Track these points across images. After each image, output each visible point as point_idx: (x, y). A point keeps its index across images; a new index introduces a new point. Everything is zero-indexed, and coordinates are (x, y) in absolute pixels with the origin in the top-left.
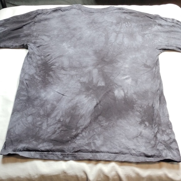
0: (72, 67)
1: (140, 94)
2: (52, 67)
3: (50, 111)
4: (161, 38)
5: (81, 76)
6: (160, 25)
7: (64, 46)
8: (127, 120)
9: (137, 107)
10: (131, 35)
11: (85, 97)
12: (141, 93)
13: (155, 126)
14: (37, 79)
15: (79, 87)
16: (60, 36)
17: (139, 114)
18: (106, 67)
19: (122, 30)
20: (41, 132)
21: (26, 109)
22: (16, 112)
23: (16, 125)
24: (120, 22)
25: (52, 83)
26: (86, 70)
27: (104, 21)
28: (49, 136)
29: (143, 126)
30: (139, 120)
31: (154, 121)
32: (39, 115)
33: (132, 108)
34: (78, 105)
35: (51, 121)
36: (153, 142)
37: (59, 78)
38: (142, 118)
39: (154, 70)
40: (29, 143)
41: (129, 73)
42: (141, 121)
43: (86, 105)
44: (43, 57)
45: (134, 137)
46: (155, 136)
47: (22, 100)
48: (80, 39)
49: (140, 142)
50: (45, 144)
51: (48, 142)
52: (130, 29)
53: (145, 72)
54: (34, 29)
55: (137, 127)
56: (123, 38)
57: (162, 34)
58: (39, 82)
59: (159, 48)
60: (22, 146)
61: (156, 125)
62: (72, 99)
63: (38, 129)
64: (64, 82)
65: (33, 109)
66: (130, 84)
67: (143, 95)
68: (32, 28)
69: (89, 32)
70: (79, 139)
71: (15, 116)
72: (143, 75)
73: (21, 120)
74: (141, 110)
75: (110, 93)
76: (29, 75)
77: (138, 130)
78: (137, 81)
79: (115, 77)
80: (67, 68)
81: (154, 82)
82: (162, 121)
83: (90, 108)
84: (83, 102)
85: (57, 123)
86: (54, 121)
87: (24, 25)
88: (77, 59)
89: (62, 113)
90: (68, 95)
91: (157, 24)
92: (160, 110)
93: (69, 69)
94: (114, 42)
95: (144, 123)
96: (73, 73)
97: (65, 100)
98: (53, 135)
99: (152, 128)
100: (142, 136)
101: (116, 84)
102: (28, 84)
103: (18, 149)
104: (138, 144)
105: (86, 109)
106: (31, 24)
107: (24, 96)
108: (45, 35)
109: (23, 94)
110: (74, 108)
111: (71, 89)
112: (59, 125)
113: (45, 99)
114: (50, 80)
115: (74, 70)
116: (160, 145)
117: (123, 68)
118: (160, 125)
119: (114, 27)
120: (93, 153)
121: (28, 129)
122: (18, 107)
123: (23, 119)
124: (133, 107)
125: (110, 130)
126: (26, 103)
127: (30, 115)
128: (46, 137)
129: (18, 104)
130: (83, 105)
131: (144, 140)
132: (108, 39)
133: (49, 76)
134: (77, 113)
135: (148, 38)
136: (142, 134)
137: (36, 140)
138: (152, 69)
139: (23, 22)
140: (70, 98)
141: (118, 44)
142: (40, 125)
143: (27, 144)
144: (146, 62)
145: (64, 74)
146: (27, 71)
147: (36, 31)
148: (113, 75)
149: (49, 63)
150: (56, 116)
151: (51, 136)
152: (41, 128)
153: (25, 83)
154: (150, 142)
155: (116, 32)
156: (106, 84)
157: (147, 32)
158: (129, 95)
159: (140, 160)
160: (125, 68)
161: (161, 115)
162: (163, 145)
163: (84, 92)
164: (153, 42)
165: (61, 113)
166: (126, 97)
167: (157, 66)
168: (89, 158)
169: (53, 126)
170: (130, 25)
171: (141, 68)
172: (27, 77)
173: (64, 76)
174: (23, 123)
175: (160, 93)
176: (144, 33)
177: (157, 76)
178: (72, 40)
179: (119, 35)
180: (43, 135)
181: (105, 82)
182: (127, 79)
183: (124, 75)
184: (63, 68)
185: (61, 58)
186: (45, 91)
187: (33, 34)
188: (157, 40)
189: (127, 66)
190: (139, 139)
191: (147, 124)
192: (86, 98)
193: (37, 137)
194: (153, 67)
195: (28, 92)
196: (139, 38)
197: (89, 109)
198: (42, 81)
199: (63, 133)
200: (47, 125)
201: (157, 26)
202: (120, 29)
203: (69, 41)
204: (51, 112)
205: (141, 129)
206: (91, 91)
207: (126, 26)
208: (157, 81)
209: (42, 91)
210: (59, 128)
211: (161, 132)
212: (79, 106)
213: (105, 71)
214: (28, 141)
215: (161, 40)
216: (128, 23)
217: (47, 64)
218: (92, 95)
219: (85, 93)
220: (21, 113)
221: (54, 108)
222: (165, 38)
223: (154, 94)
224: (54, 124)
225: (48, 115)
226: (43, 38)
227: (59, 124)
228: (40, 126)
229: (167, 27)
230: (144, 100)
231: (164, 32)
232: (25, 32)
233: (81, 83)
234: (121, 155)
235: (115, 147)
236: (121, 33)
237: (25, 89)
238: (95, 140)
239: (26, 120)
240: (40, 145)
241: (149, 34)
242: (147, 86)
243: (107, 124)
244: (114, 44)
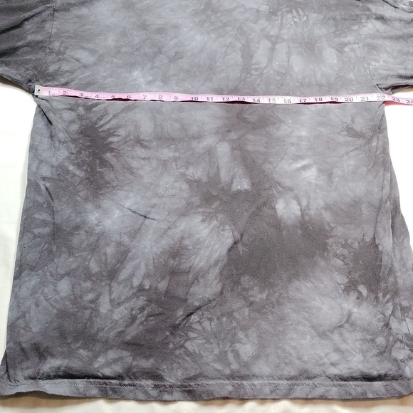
0: (164, 139)
1: (342, 210)
2: (111, 139)
3: (114, 261)
4: (384, 56)
5: (188, 164)
6: (381, 18)
7: (135, 80)
8: (314, 281)
9: (334, 246)
10: (310, 47)
11: (203, 221)
12: (343, 207)
13: (384, 296)
14: (74, 175)
15: (185, 195)
16: (124, 50)
17: (341, 263)
18: (250, 137)
19: (284, 31)
20: (98, 323)
21: (53, 260)
22: (26, 272)
23: (30, 307)
24: (278, 11)
25: (115, 184)
26: (200, 146)
27: (236, 8)
28: (119, 332)
29: (353, 296)
30: (342, 280)
31: (383, 285)
32: (89, 276)
33: (324, 248)
34: (187, 242)
35: (119, 291)
36: (381, 340)
37: (130, 170)
38: (350, 274)
39: (374, 144)
40: (70, 354)
41: (309, 152)
42: (349, 282)
43: (207, 242)
44: (81, 111)
45: (335, 328)
46: (387, 325)
47: (39, 237)
48: (178, 59)
49: (349, 341)
50: (112, 355)
51: (118, 347)
52: (305, 30)
53: (351, 148)
54: (54, 31)
55: (339, 301)
56: (289, 54)
57: (388, 43)
58: (81, 183)
59: (384, 86)
60: (51, 364)
61: (388, 296)
62: (169, 228)
63: (87, 313)
64: (146, 180)
65: (71, 259)
66: (313, 181)
67: (349, 212)
68: (48, 26)
69: (198, 37)
70: (194, 338)
71: (25, 282)
72: (345, 157)
73: (42, 293)
74: (346, 252)
75: (265, 209)
76: (52, 166)
77: (342, 308)
78: (331, 174)
79: (275, 165)
80: (150, 141)
81: (375, 178)
82: (400, 281)
83: (216, 251)
84: (197, 236)
85: (135, 295)
86: (127, 289)
87: (27, 19)
88: (173, 116)
89: (147, 265)
90: (157, 217)
91: (374, 16)
92: (394, 252)
93: (155, 143)
94: (266, 67)
95: (356, 289)
96: (167, 153)
97: (151, 231)
98: (129, 330)
99: (378, 302)
100: (353, 324)
101: (279, 184)
102: (50, 190)
103: (41, 372)
104: (343, 346)
105: (207, 254)
106: (43, 14)
107: (44, 223)
108: (83, 48)
109: (41, 218)
110: (177, 252)
111: (164, 200)
112: (141, 301)
113: (98, 230)
114: (109, 176)
115: (168, 147)
116: (399, 348)
117: (293, 140)
118: (396, 293)
119: (263, 22)
120: (234, 379)
121: (63, 314)
122: (32, 256)
123: (46, 290)
124: (326, 244)
125: (272, 313)
126: (50, 243)
127: (63, 277)
128: (112, 334)
129: (30, 247)
130: (199, 242)
131: (359, 335)
132: (252, 57)
133: (105, 166)
134: (185, 266)
135: (352, 55)
136: (353, 318)
137: (85, 347)
138: (369, 141)
139: (22, 9)
140: (164, 226)
141: (278, 73)
142: (92, 301)
143: (65, 358)
144: (353, 121)
145: (144, 159)
146: (46, 155)
147: (58, 36)
148: (271, 159)
149: (101, 126)
150: (132, 276)
151: (123, 332)
152: (95, 311)
153: (43, 187)
154: (373, 340)
155: (268, 37)
156: (253, 184)
157: (350, 38)
158: (312, 212)
159: (350, 394)
160: (300, 138)
161: (397, 266)
162: (406, 347)
163: (198, 207)
164: (366, 65)
165: (143, 266)
166: (307, 218)
167: (380, 133)
168: (225, 393)
169: (127, 305)
170: (305, 18)
171: (341, 139)
172: (46, 171)
173: (143, 162)
174: (47, 300)
175: (392, 207)
176: (343, 40)
177: (381, 162)
178: (157, 64)
179: (278, 46)
180: (103, 329)
181: (251, 178)
182: (304, 168)
183: (298, 158)
184: (139, 142)
185: (130, 115)
186: (98, 207)
187: (51, 46)
188: (375, 60)
189: (304, 133)
190: (347, 335)
191: (363, 290)
192: (205, 225)
193: (87, 337)
194: (372, 137)
195: (53, 212)
196: (330, 56)
197: (216, 256)
198: (88, 179)
199: (152, 322)
200: (111, 301)
201: (373, 21)
202: (280, 30)
203: (149, 65)
204: (119, 265)
205: (349, 304)
206: (216, 204)
207: (295, 22)
208: (381, 173)
209: (89, 206)
210: (142, 309)
211: (399, 313)
212: (190, 247)
213: (250, 148)
214: (65, 349)
215: (384, 61)
216: (298, 12)
217: (97, 129)
218: (220, 216)
219: (201, 210)
220: (40, 272)
221: (124, 255)
222: (395, 54)
223: (378, 209)
224: (128, 299)
225: (112, 274)
226: (77, 56)
227: (141, 298)
228: (93, 305)
229: (397, 24)
230: (352, 226)
231: (391, 38)
232: (30, 38)
233: (189, 182)
234: (303, 382)
235: (287, 361)
236: (283, 40)
237: (45, 206)
238: (237, 344)
239: (55, 290)
240: (99, 359)
241: (355, 43)
242: (358, 188)
243: (264, 296)
244: (265, 71)
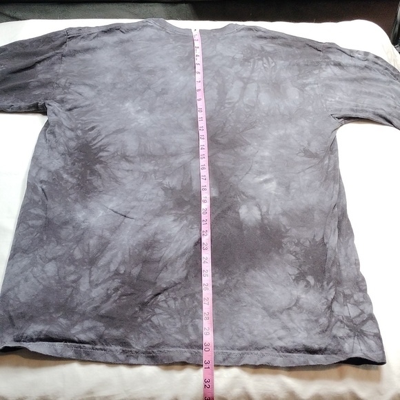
0: (146, 156)
1: (296, 215)
2: (101, 154)
3: (95, 251)
4: (340, 94)
5: (165, 175)
6: (338, 65)
7: (127, 109)
8: (268, 271)
9: (288, 244)
10: (276, 87)
11: (175, 220)
12: (298, 213)
13: (328, 284)
14: (67, 181)
15: (161, 200)
16: (119, 86)
17: (294, 258)
18: (221, 155)
19: (255, 74)
20: (78, 298)
21: (43, 247)
22: (19, 254)
23: (19, 282)
24: (251, 58)
25: (101, 189)
26: (176, 162)
27: (215, 56)
28: (95, 307)
29: (302, 284)
30: (294, 271)
31: (327, 275)
32: (72, 261)
33: (279, 246)
34: (159, 237)
35: (97, 274)
36: (323, 320)
37: (116, 179)
38: (300, 267)
39: (326, 162)
40: (51, 321)
41: (271, 169)
42: (299, 274)
43: (177, 237)
44: (79, 132)
45: (284, 310)
46: (330, 307)
47: (32, 227)
48: (164, 94)
49: (296, 321)
50: (87, 324)
51: (94, 319)
52: (273, 73)
53: (307, 167)
54: (61, 71)
55: (289, 288)
56: (258, 92)
57: (343, 84)
58: (71, 188)
59: (337, 116)
60: (34, 329)
61: (331, 284)
62: (145, 226)
63: (69, 291)
64: (128, 187)
65: (58, 247)
66: (273, 192)
67: (303, 217)
68: (56, 67)
69: (182, 79)
70: (160, 314)
71: (17, 262)
72: (302, 174)
73: (31, 272)
74: (298, 249)
75: (230, 213)
76: (49, 171)
77: (291, 294)
78: (289, 186)
79: (240, 178)
80: (134, 157)
81: (326, 189)
82: (344, 274)
83: (184, 245)
84: (169, 232)
85: (111, 278)
86: (105, 273)
87: (39, 62)
88: (156, 138)
89: (123, 255)
90: (135, 216)
91: (332, 63)
92: (339, 250)
93: (138, 159)
94: (238, 102)
95: (304, 279)
96: (148, 167)
97: (130, 228)
98: (104, 306)
99: (323, 289)
100: (300, 308)
101: (243, 193)
102: (46, 191)
103: (25, 335)
104: (290, 325)
105: (177, 246)
106: (53, 59)
107: (38, 217)
108: (85, 84)
109: (36, 212)
110: (150, 245)
111: (142, 203)
112: (116, 283)
113: (84, 226)
114: (97, 182)
115: (150, 162)
116: (340, 327)
117: (257, 158)
118: (339, 283)
119: (238, 67)
120: (192, 347)
121: (47, 289)
122: (25, 243)
123: (35, 269)
124: (281, 243)
125: (229, 295)
126: (42, 233)
127: (50, 260)
128: (89, 308)
129: (24, 235)
130: (170, 237)
131: (305, 316)
132: (226, 94)
133: (94, 175)
134: (156, 256)
135: (312, 92)
136: (300, 302)
137: (65, 316)
138: (322, 160)
139: (36, 54)
140: (140, 223)
141: (248, 106)
142: (74, 282)
143: (47, 324)
144: (309, 144)
145: (128, 171)
146: (44, 163)
147: (64, 75)
148: (237, 173)
149: (95, 145)
150: (109, 263)
151: (98, 307)
152: (76, 289)
153: (40, 189)
154: (317, 321)
155: (241, 79)
156: (220, 193)
157: (311, 80)
158: (271, 217)
159: (294, 363)
160: (263, 157)
161: (342, 260)
162: (346, 327)
163: (171, 209)
164: (323, 101)
165: (120, 255)
166: (266, 221)
167: (331, 154)
168: (183, 359)
169: (103, 286)
170: (274, 64)
171: (299, 159)
172: (43, 176)
173: (126, 173)
174: (34, 277)
175: (340, 213)
176: (304, 81)
177: (332, 177)
178: (146, 96)
179: (249, 86)
180: (81, 304)
181: (219, 188)
182: (266, 181)
183: (260, 173)
184: (125, 157)
185: (120, 136)
186: (86, 207)
187: (58, 82)
188: (332, 97)
189: (267, 154)
190: (294, 315)
191: (311, 280)
192: (176, 224)
193: (67, 309)
194: (324, 157)
195: (46, 209)
196: (293, 94)
197: (183, 248)
198: (79, 185)
199: (125, 300)
200: (90, 282)
201: (332, 67)
202: (251, 73)
203: (139, 98)
204: (99, 254)
205: (298, 291)
206: (187, 207)
207: (265, 67)
208: (332, 186)
209: (78, 206)
210: (116, 289)
211: (341, 299)
212: (161, 241)
213: (219, 164)
214: (48, 317)
215: (340, 98)
216: (268, 60)
217: (90, 147)
218: (190, 217)
219: (173, 212)
220: (31, 255)
221: (104, 246)
222: (350, 92)
223: (328, 214)
224: (105, 281)
225: (93, 261)
226: (80, 91)
227: (116, 280)
228: (74, 285)
229: (352, 70)
230: (305, 229)
231: (346, 80)
232: (41, 76)
233: (165, 189)
234: (252, 352)
235: (239, 334)
236: (254, 81)
237: (40, 203)
238: (197, 320)
239: (43, 270)
240: (76, 327)
241: (315, 84)
242: (312, 198)
243: (223, 282)
244: (237, 105)
